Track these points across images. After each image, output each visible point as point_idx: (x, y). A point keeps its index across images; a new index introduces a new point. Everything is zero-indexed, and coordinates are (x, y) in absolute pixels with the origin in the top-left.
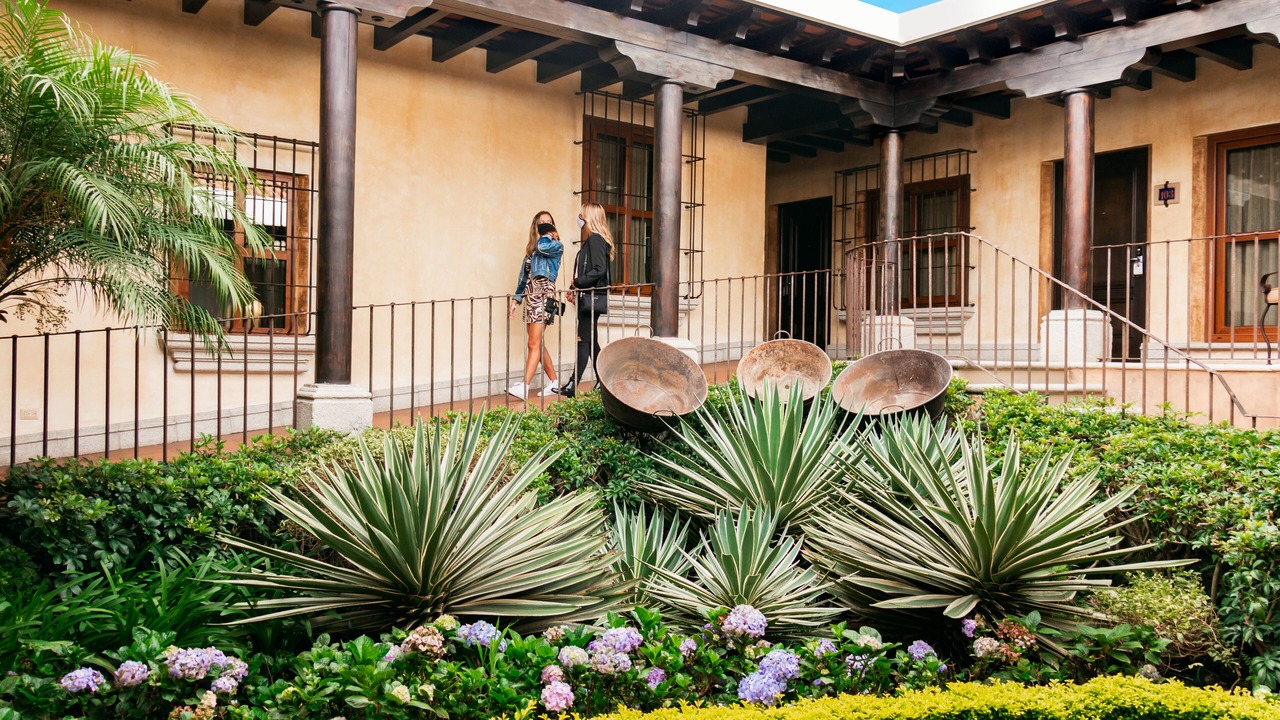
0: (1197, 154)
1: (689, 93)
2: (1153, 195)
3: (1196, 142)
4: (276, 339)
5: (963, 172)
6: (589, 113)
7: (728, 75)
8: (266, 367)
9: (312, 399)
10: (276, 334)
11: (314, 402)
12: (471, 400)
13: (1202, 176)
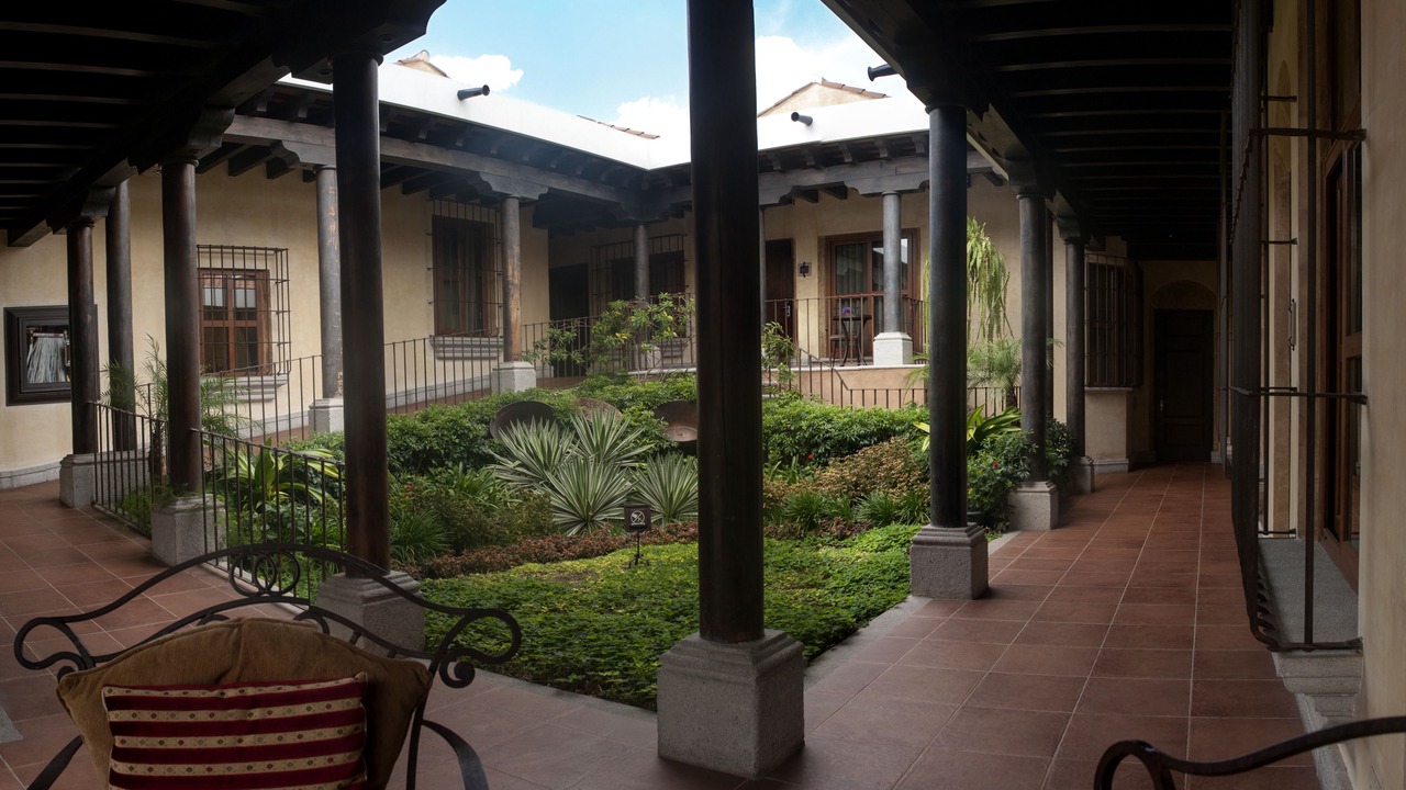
0: (820, 247)
1: (523, 203)
2: (797, 270)
3: (820, 239)
4: (251, 379)
5: (680, 249)
6: (437, 213)
7: (545, 191)
8: (260, 396)
9: (328, 407)
10: (252, 375)
11: (330, 409)
12: (426, 401)
13: (823, 259)
